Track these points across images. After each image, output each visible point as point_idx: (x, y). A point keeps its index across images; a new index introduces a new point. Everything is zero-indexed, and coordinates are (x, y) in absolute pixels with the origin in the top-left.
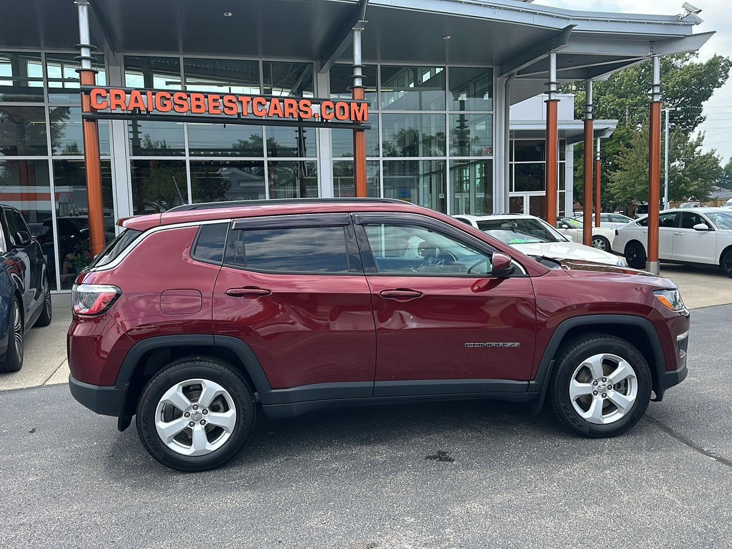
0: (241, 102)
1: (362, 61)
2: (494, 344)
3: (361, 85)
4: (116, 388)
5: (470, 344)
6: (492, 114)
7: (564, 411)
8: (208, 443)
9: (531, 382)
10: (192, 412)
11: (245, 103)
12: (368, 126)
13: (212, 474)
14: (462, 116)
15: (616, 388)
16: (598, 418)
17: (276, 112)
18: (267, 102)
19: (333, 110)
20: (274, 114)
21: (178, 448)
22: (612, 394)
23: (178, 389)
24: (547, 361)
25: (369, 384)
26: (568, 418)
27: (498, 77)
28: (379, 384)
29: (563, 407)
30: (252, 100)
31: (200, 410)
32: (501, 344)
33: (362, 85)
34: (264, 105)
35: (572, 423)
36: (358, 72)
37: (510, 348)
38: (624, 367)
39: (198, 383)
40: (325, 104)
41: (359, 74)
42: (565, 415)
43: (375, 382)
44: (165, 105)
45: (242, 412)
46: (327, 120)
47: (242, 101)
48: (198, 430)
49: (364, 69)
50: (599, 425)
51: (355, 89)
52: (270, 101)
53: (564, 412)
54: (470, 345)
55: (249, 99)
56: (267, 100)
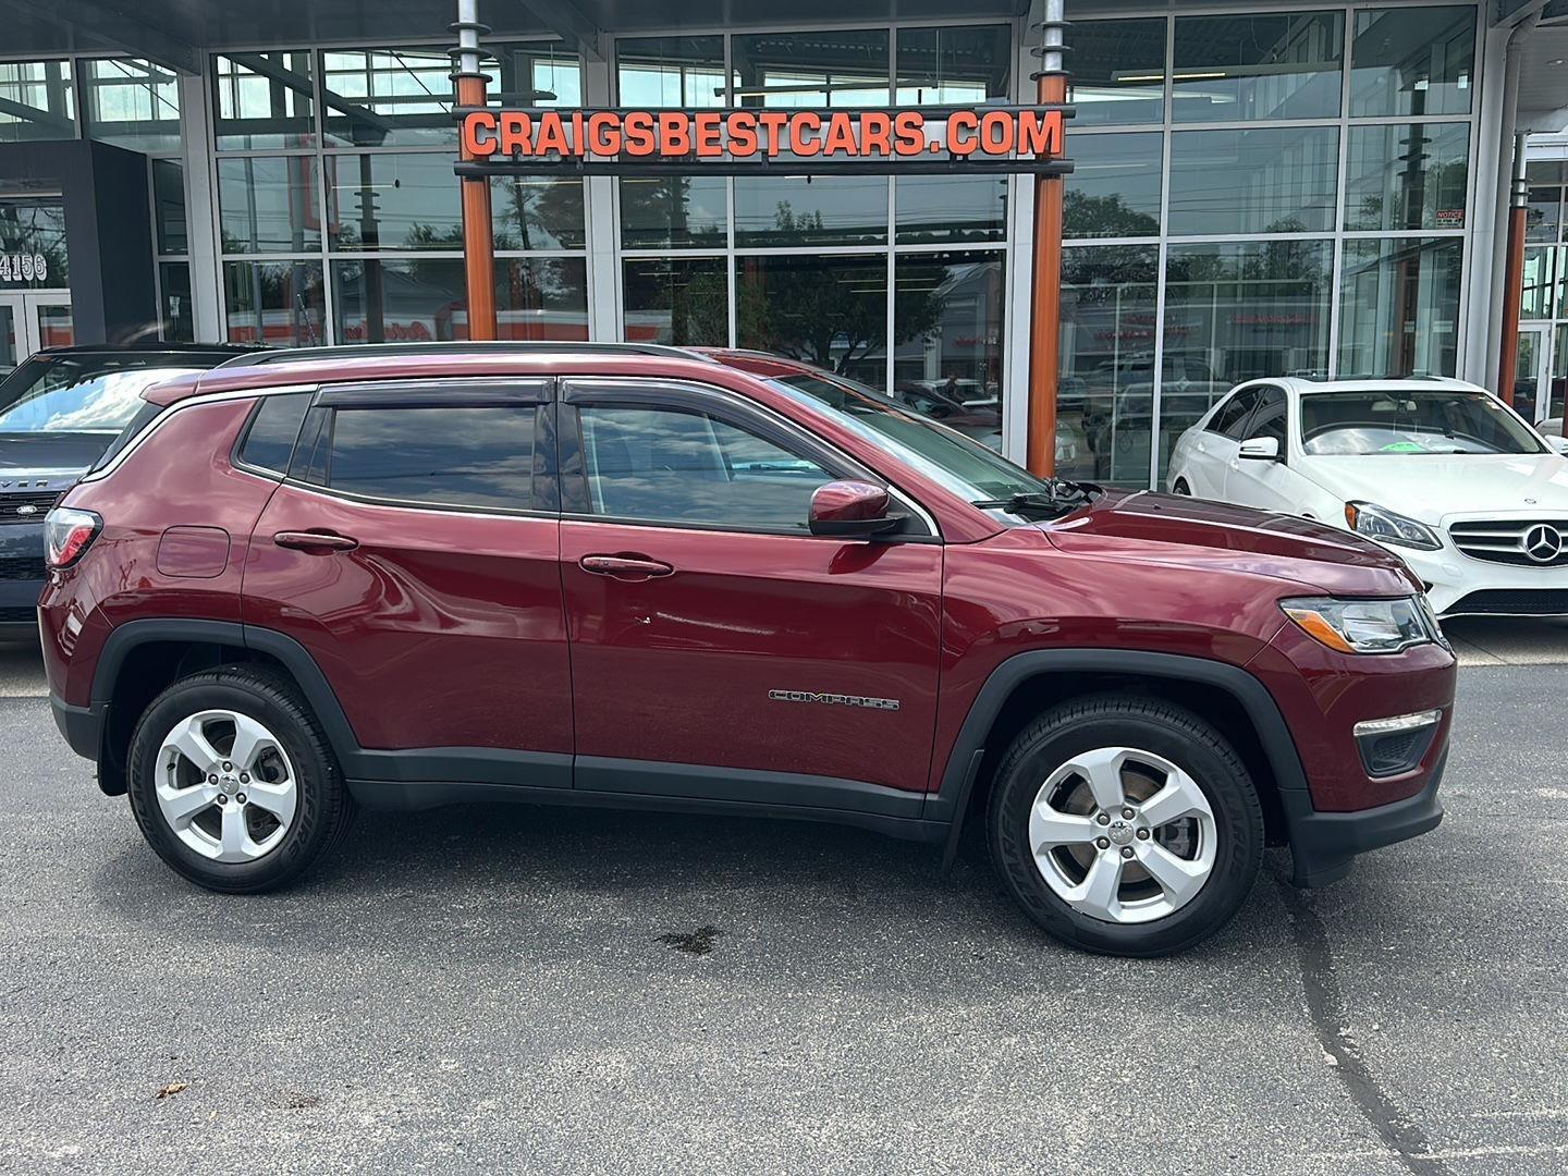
0: (765, 126)
1: (1064, 13)
2: (837, 698)
3: (1058, 68)
4: (90, 711)
5: (781, 692)
6: (1470, 123)
7: (1010, 874)
8: (249, 840)
9: (930, 797)
10: (222, 774)
11: (773, 127)
12: (1066, 166)
13: (245, 903)
14: (1417, 129)
15: (1162, 838)
16: (1104, 904)
17: (841, 144)
18: (822, 124)
19: (976, 133)
20: (836, 149)
21: (196, 841)
22: (1146, 851)
23: (191, 727)
24: (967, 751)
25: (562, 760)
26: (1020, 894)
27: (1492, 27)
28: (583, 761)
29: (1009, 865)
30: (789, 119)
31: (234, 774)
32: (855, 700)
33: (1063, 69)
34: (818, 129)
35: (1031, 907)
36: (1053, 39)
37: (876, 710)
38: (1178, 788)
39: (230, 718)
40: (957, 117)
41: (1054, 44)
42: (1015, 885)
43: (577, 757)
44: (609, 141)
45: (304, 786)
46: (965, 156)
47: (767, 125)
48: (232, 812)
49: (1068, 31)
50: (1107, 922)
51: (1044, 78)
52: (829, 119)
53: (1012, 880)
54: (780, 694)
55: (782, 118)
56: (822, 119)
